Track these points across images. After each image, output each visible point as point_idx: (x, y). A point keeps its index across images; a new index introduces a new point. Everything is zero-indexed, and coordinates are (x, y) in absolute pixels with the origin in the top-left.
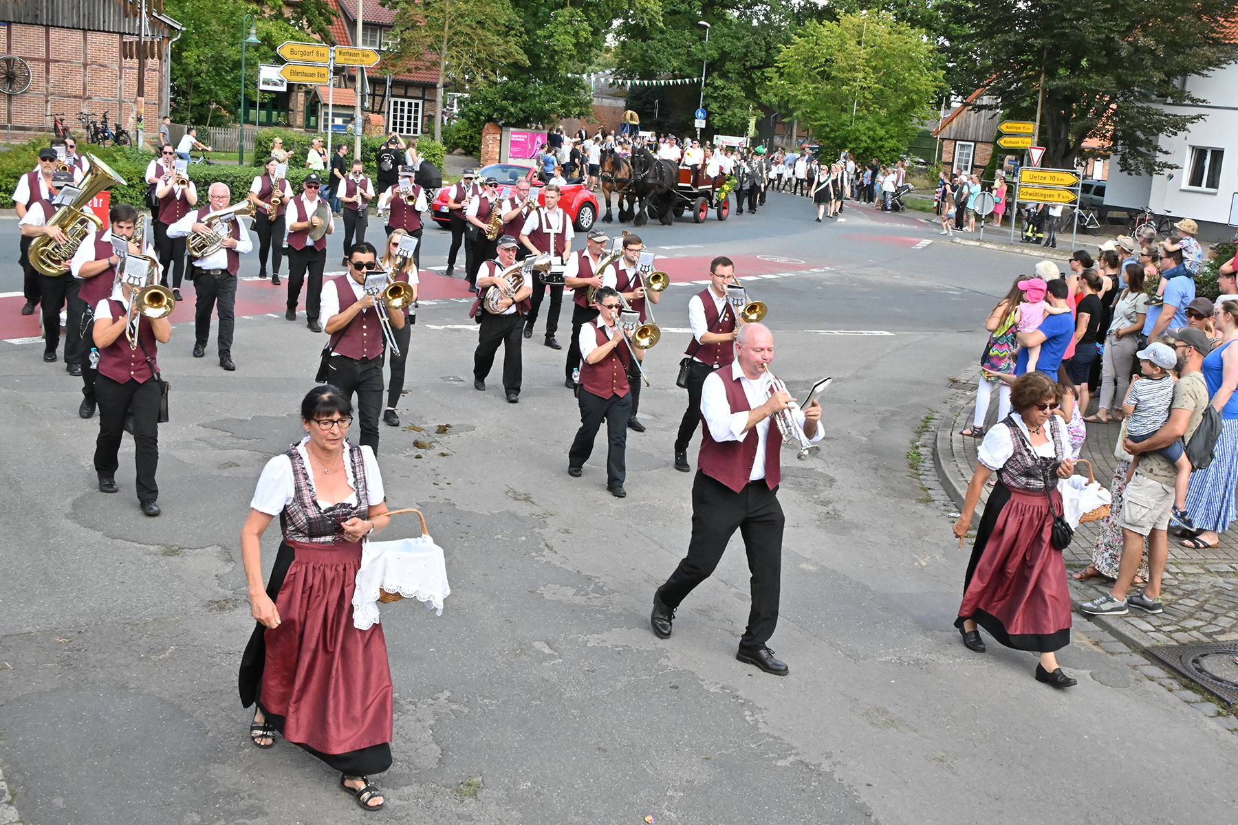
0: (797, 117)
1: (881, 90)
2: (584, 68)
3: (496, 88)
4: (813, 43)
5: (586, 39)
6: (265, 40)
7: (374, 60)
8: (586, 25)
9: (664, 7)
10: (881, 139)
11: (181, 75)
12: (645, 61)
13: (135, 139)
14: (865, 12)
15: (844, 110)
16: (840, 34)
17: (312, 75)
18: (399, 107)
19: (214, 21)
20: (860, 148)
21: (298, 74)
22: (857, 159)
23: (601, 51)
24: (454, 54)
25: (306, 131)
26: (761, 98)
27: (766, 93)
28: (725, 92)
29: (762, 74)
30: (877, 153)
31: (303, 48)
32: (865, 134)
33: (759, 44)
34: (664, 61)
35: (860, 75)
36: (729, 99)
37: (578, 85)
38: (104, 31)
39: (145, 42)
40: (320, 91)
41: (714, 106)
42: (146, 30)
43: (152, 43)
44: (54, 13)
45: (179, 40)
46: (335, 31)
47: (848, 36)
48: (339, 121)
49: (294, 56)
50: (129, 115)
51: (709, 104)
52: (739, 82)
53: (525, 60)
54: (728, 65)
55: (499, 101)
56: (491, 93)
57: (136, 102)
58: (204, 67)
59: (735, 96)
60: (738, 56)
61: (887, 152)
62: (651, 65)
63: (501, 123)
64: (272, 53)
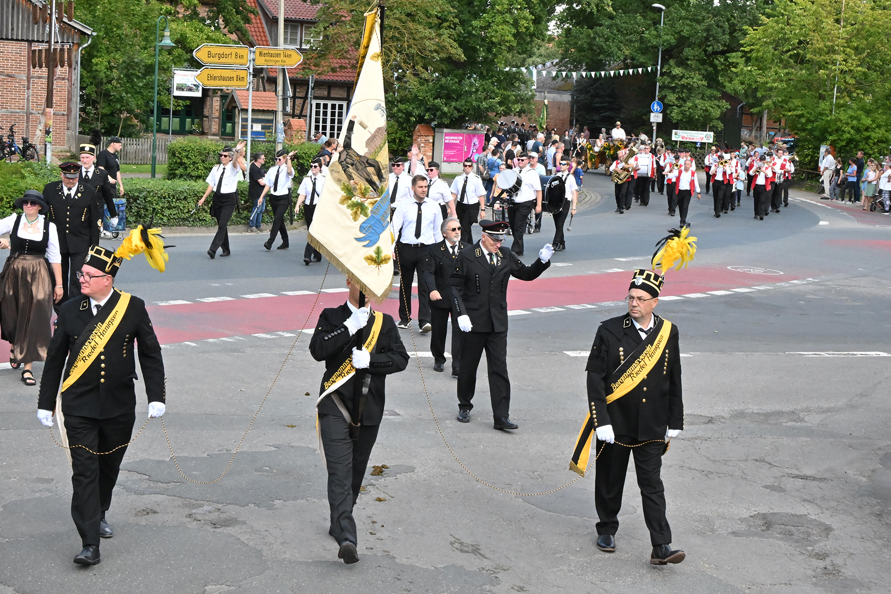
0: (768, 107)
1: (864, 73)
2: (524, 60)
3: (428, 85)
4: (782, 23)
5: (527, 28)
6: (180, 43)
7: (297, 60)
8: (527, 13)
10: (867, 129)
11: (91, 83)
12: (592, 50)
13: (43, 153)
15: (821, 97)
16: (815, 12)
17: (231, 79)
18: (322, 110)
19: (125, 24)
20: (842, 140)
21: (215, 78)
22: (840, 152)
23: (543, 40)
25: (221, 138)
26: (724, 87)
27: (731, 81)
28: (684, 81)
29: (726, 59)
30: (861, 146)
32: (848, 124)
33: (722, 27)
34: (614, 49)
35: (839, 58)
36: (689, 88)
37: (518, 79)
38: (12, 39)
40: (239, 96)
41: (672, 98)
42: (56, 37)
43: (62, 50)
45: (89, 46)
46: (253, 29)
47: (825, 14)
48: (258, 127)
49: (211, 60)
50: (36, 127)
51: (666, 96)
52: (699, 70)
53: (459, 54)
54: (687, 52)
55: (431, 99)
56: (422, 92)
57: (44, 113)
58: (115, 73)
59: (695, 85)
60: (698, 41)
61: (874, 144)
62: (599, 54)
63: (433, 124)
64: (188, 56)
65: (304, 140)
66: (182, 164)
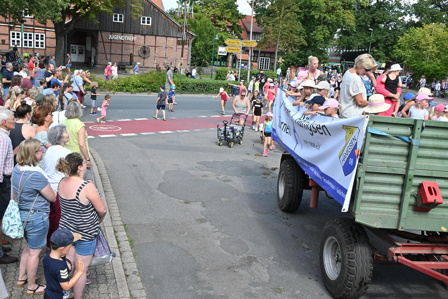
0: (405, 63)
1: (439, 52)
2: (326, 46)
3: (295, 53)
4: (412, 36)
5: (328, 36)
6: (221, 39)
7: (255, 44)
8: (328, 31)
9: (356, 24)
10: (438, 71)
11: (194, 51)
12: (348, 43)
13: (179, 71)
14: (433, 23)
15: (423, 60)
16: (423, 32)
17: (235, 50)
18: (262, 60)
19: (205, 33)
20: (429, 74)
21: (230, 50)
23: (333, 40)
24: (282, 42)
26: (391, 56)
27: (393, 54)
28: (378, 54)
29: (392, 47)
31: (233, 41)
32: (432, 69)
33: (391, 36)
34: (355, 43)
35: (431, 47)
36: (379, 56)
37: (324, 52)
38: (172, 37)
39: (184, 40)
40: (237, 55)
42: (185, 36)
43: (186, 40)
44: (158, 31)
45: (194, 39)
46: (243, 35)
47: (426, 33)
48: (243, 65)
49: (230, 44)
50: (178, 63)
52: (383, 50)
53: (306, 44)
54: (379, 44)
55: (296, 58)
56: (294, 55)
57: (181, 59)
58: (201, 48)
59: (381, 55)
60: (383, 41)
61: (440, 76)
62: (350, 45)
63: (296, 65)
64: (223, 43)
65: (257, 69)
66: (220, 75)
